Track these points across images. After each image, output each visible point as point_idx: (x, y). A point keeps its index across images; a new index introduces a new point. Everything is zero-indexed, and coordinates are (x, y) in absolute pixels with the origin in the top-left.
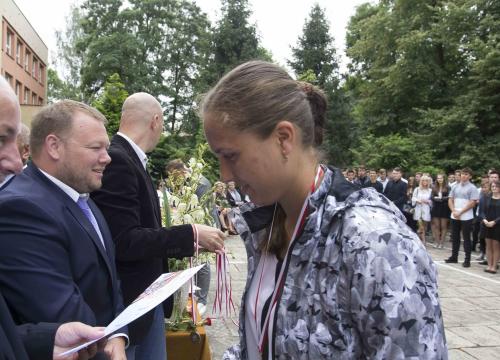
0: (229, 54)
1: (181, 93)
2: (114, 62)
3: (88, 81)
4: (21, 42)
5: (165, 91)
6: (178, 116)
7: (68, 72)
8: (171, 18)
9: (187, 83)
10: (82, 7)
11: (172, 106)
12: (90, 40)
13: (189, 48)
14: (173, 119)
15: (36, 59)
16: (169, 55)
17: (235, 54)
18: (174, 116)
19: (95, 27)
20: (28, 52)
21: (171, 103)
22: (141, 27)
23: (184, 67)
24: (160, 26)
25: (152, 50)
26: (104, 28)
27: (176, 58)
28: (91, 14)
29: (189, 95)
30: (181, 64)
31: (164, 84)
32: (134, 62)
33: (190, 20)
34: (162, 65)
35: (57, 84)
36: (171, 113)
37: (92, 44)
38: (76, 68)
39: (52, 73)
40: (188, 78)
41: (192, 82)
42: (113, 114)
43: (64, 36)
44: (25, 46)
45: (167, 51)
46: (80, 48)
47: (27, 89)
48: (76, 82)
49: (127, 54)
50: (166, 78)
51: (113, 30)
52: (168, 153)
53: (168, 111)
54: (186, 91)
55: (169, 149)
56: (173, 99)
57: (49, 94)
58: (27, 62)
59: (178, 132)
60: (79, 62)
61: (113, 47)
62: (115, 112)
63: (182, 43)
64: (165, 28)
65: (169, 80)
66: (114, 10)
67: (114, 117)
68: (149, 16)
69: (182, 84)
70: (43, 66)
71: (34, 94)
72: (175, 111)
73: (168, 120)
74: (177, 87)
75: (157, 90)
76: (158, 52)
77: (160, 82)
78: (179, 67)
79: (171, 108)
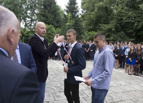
0: (47, 7)
1: (33, 18)
2: (12, 8)
5: (28, 17)
6: (32, 24)
9: (35, 15)
13: (35, 4)
14: (31, 25)
16: (29, 6)
17: (49, 7)
21: (30, 20)
25: (24, 4)
27: (31, 7)
29: (36, 18)
30: (33, 9)
31: (28, 15)
32: (18, 8)
34: (27, 9)
36: (30, 23)
40: (35, 13)
41: (37, 14)
49: (16, 5)
50: (29, 13)
54: (35, 17)
59: (32, 29)
61: (11, 3)
63: (33, 2)
72: (31, 23)
73: (29, 26)
74: (32, 16)
75: (26, 16)
76: (26, 5)
77: (26, 14)
78: (32, 10)
79: (30, 22)
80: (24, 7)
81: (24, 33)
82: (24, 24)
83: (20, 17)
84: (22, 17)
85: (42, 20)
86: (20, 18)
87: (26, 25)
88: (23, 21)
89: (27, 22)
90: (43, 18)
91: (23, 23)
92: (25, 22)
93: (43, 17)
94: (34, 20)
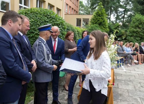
1: (128, 7)
3: (92, 5)
5: (121, 6)
9: (130, 3)
11: (123, 12)
14: (123, 17)
29: (131, 8)
31: (121, 4)
35: (82, 6)
39: (81, 2)
42: (99, 17)
47: (73, 9)
48: (89, 5)
54: (130, 6)
56: (124, 10)
57: (80, 10)
59: (126, 22)
62: (100, 17)
65: (123, 2)
67: (99, 18)
69: (128, 3)
70: (78, 0)
71: (75, 10)
72: (124, 15)
73: (122, 18)
74: (126, 5)
75: (118, 6)
77: (119, 3)
79: (123, 13)
81: (112, 28)
82: (116, 16)
83: (111, 7)
84: (113, 7)
85: (139, 9)
86: (111, 9)
87: (117, 18)
88: (114, 12)
89: (119, 13)
91: (114, 15)
92: (117, 13)
93: (140, 5)
94: (129, 10)
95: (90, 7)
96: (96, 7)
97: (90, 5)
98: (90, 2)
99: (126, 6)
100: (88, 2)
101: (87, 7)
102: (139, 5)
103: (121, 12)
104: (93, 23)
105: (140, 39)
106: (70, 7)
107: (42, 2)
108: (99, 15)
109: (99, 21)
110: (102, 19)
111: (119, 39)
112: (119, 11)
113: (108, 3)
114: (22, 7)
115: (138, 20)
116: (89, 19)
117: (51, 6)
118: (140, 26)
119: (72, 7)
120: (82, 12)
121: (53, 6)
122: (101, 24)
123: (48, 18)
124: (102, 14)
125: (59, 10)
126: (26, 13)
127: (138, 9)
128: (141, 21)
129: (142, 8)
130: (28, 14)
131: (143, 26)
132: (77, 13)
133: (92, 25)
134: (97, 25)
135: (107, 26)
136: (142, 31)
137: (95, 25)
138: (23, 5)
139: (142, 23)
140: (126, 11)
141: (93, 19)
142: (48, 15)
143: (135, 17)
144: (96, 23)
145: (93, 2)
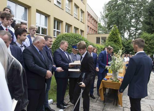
1: (138, 27)
3: (109, 26)
4: (91, 17)
5: (133, 26)
6: (137, 34)
7: (104, 23)
8: (134, 2)
9: (140, 23)
10: (107, 4)
12: (109, 14)
13: (141, 11)
15: (95, 21)
16: (134, 15)
18: (135, 34)
19: (111, 9)
20: (93, 19)
21: (135, 30)
22: (124, 7)
23: (139, 18)
24: (130, 6)
25: (128, 14)
26: (113, 9)
27: (136, 15)
28: (109, 6)
29: (141, 27)
31: (133, 24)
33: (141, 2)
34: (132, 18)
35: (100, 27)
37: (110, 15)
38: (106, 22)
39: (99, 24)
40: (140, 21)
41: (142, 22)
42: (114, 36)
43: (102, 13)
44: (92, 18)
45: (133, 13)
46: (107, 16)
47: (93, 29)
50: (133, 22)
51: (116, 10)
52: (130, 46)
53: (133, 32)
54: (140, 25)
55: (130, 45)
56: (135, 29)
57: (99, 30)
58: (93, 22)
60: (107, 20)
61: (115, 15)
63: (138, 10)
64: (132, 6)
65: (134, 22)
66: (116, 3)
67: (114, 37)
68: (126, 3)
69: (138, 23)
70: (97, 22)
71: (95, 31)
75: (130, 26)
76: (130, 14)
77: (131, 23)
78: (137, 18)
80: (128, 16)
82: (129, 34)
84: (126, 27)
86: (124, 28)
87: (130, 35)
88: (127, 31)
90: (147, 26)
92: (130, 32)
94: (139, 29)
95: (107, 28)
96: (112, 27)
97: (107, 26)
98: (107, 24)
99: (137, 26)
100: (105, 23)
101: (104, 27)
102: (146, 25)
103: (133, 30)
104: (110, 41)
105: (147, 52)
106: (91, 28)
107: (69, 27)
108: (114, 35)
109: (114, 39)
110: (116, 37)
111: (130, 53)
112: (131, 29)
113: (122, 24)
114: (55, 31)
115: (145, 38)
116: (106, 37)
117: (76, 29)
118: (147, 42)
119: (92, 28)
120: (100, 32)
121: (78, 29)
122: (116, 41)
123: (77, 39)
124: (116, 33)
125: (82, 31)
126: (62, 37)
127: (146, 28)
128: (147, 38)
129: (149, 27)
130: (64, 37)
131: (149, 42)
132: (96, 32)
133: (109, 42)
134: (113, 42)
135: (121, 43)
136: (148, 46)
137: (111, 42)
138: (56, 30)
139: (148, 40)
140: (137, 29)
141: (110, 38)
142: (77, 38)
143: (143, 35)
144: (112, 41)
145: (109, 24)
